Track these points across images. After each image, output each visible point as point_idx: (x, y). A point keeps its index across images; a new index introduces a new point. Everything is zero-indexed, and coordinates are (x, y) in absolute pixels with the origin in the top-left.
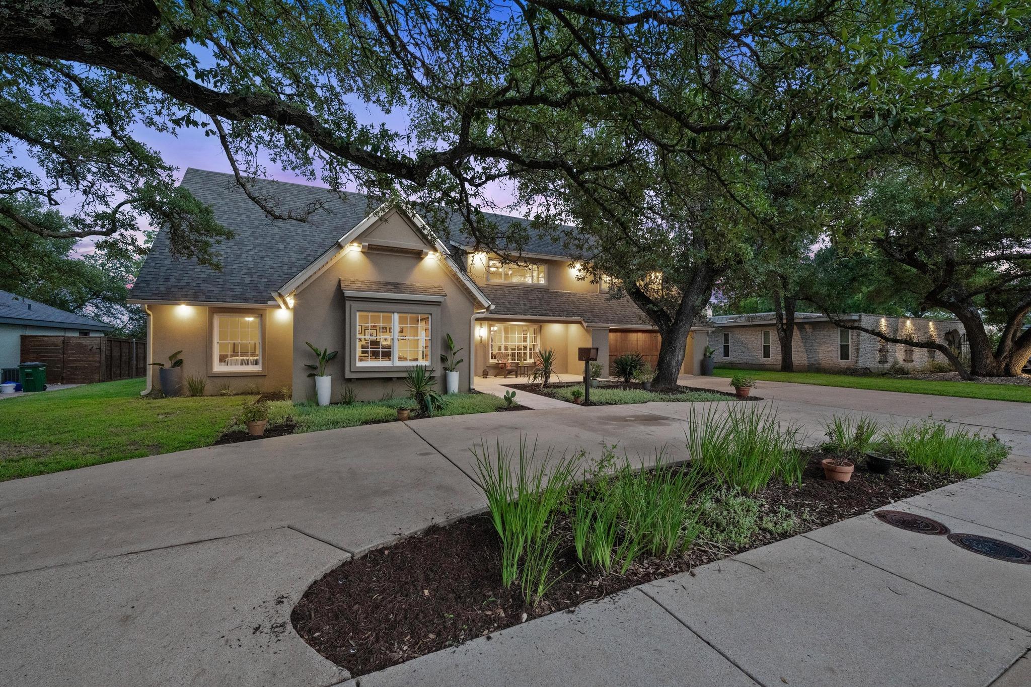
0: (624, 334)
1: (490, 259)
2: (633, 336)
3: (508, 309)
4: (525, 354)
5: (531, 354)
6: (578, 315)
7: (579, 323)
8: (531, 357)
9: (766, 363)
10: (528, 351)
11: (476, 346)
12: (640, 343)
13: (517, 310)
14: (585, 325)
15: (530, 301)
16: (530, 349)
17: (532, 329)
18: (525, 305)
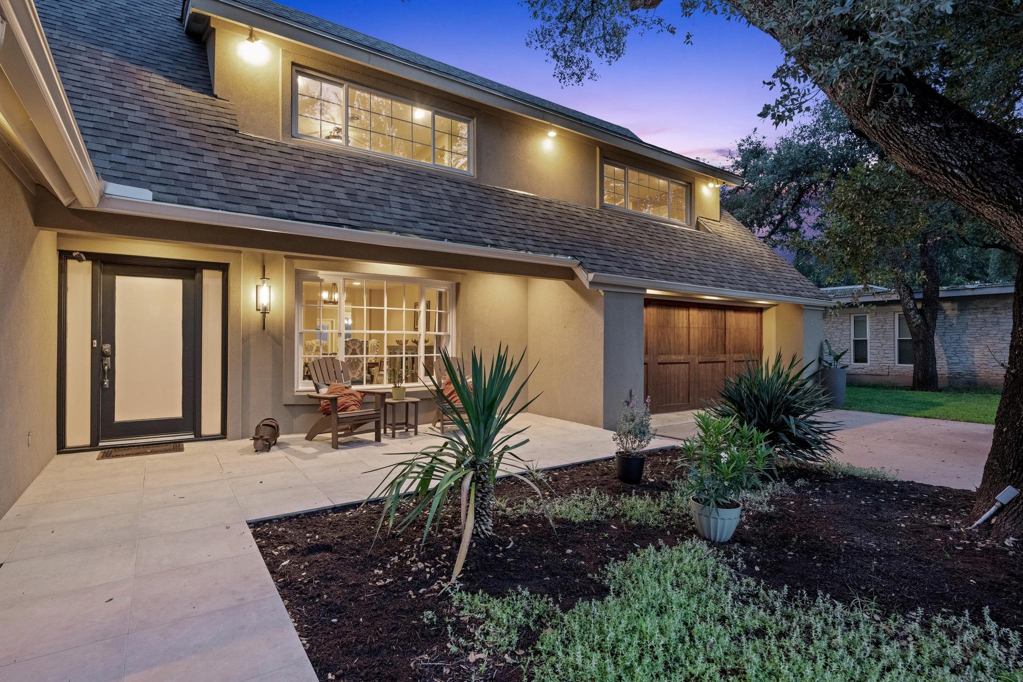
0: (663, 311)
1: (298, 68)
2: (681, 316)
3: (342, 210)
4: (414, 361)
5: (429, 361)
6: (566, 252)
7: (567, 275)
8: (428, 373)
9: (859, 371)
10: (421, 354)
11: (246, 340)
12: (695, 334)
13: (377, 216)
14: (585, 277)
15: (424, 200)
16: (428, 349)
17: (432, 294)
18: (405, 207)
